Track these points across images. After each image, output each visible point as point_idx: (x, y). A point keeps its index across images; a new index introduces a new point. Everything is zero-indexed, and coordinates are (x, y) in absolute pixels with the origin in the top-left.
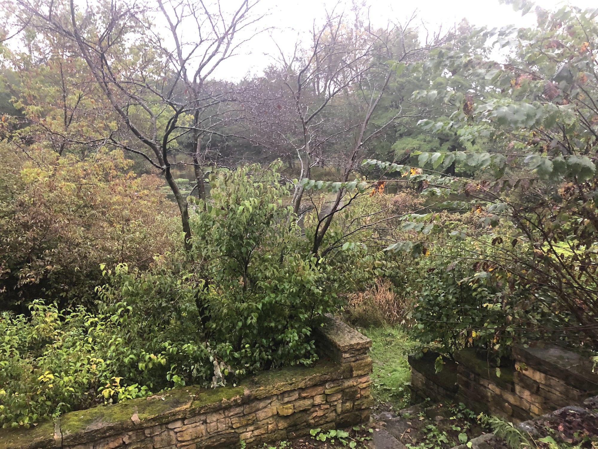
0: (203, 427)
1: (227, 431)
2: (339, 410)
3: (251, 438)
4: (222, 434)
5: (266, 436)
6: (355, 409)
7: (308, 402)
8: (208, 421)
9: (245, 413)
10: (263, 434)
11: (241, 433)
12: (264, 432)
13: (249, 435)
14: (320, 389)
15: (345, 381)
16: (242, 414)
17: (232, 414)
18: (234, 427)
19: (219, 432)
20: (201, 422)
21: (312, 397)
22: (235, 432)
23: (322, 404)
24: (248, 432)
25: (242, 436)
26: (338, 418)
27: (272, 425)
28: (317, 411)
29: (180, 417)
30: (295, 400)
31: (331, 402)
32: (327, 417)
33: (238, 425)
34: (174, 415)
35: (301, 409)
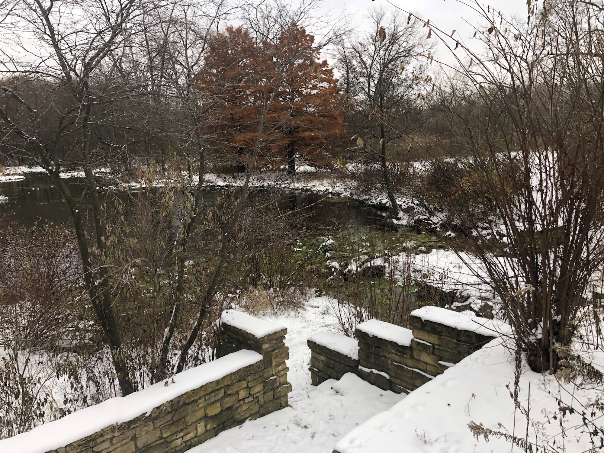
0: (132, 443)
1: (158, 443)
2: (261, 400)
3: (181, 444)
4: (152, 446)
5: (196, 439)
6: (276, 397)
7: (234, 398)
8: (137, 436)
9: (175, 419)
10: (192, 438)
11: (172, 442)
12: (194, 436)
13: (179, 441)
14: (244, 384)
15: (264, 370)
16: (171, 422)
17: (162, 423)
18: (165, 436)
19: (149, 444)
20: (130, 438)
21: (237, 392)
22: (166, 441)
23: (246, 398)
24: (178, 439)
25: (173, 445)
26: (261, 409)
27: (201, 427)
28: (241, 406)
29: (108, 437)
30: (222, 397)
31: (254, 394)
32: (251, 410)
33: (169, 434)
34: (102, 436)
35: (228, 405)
